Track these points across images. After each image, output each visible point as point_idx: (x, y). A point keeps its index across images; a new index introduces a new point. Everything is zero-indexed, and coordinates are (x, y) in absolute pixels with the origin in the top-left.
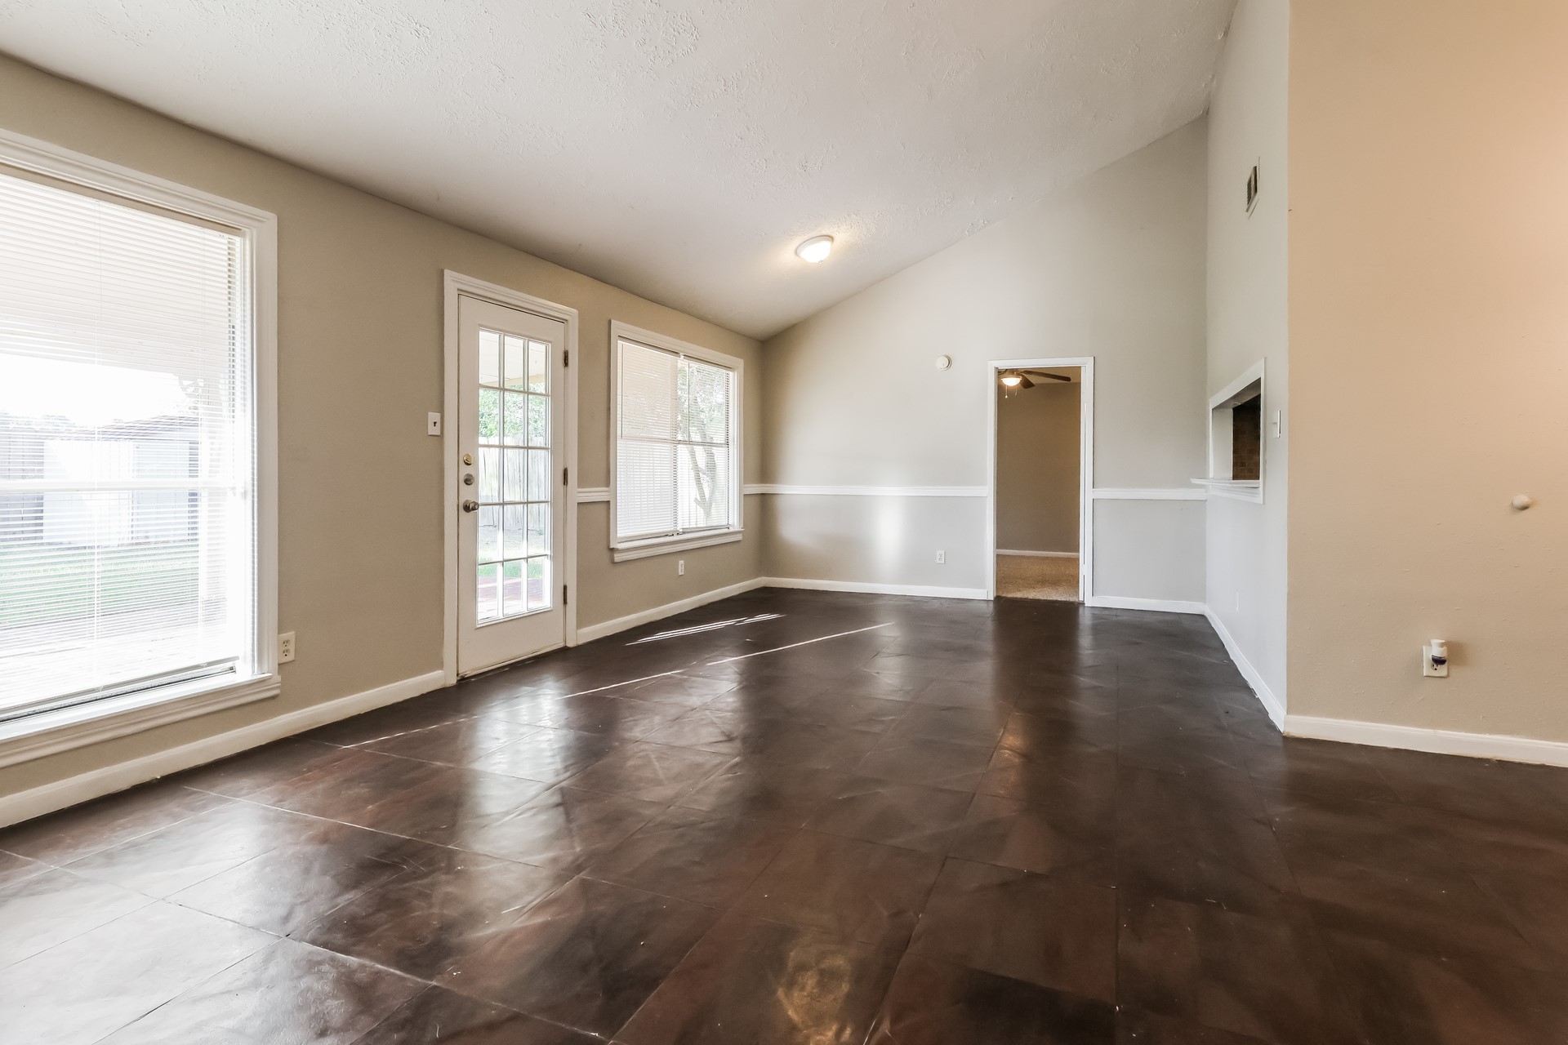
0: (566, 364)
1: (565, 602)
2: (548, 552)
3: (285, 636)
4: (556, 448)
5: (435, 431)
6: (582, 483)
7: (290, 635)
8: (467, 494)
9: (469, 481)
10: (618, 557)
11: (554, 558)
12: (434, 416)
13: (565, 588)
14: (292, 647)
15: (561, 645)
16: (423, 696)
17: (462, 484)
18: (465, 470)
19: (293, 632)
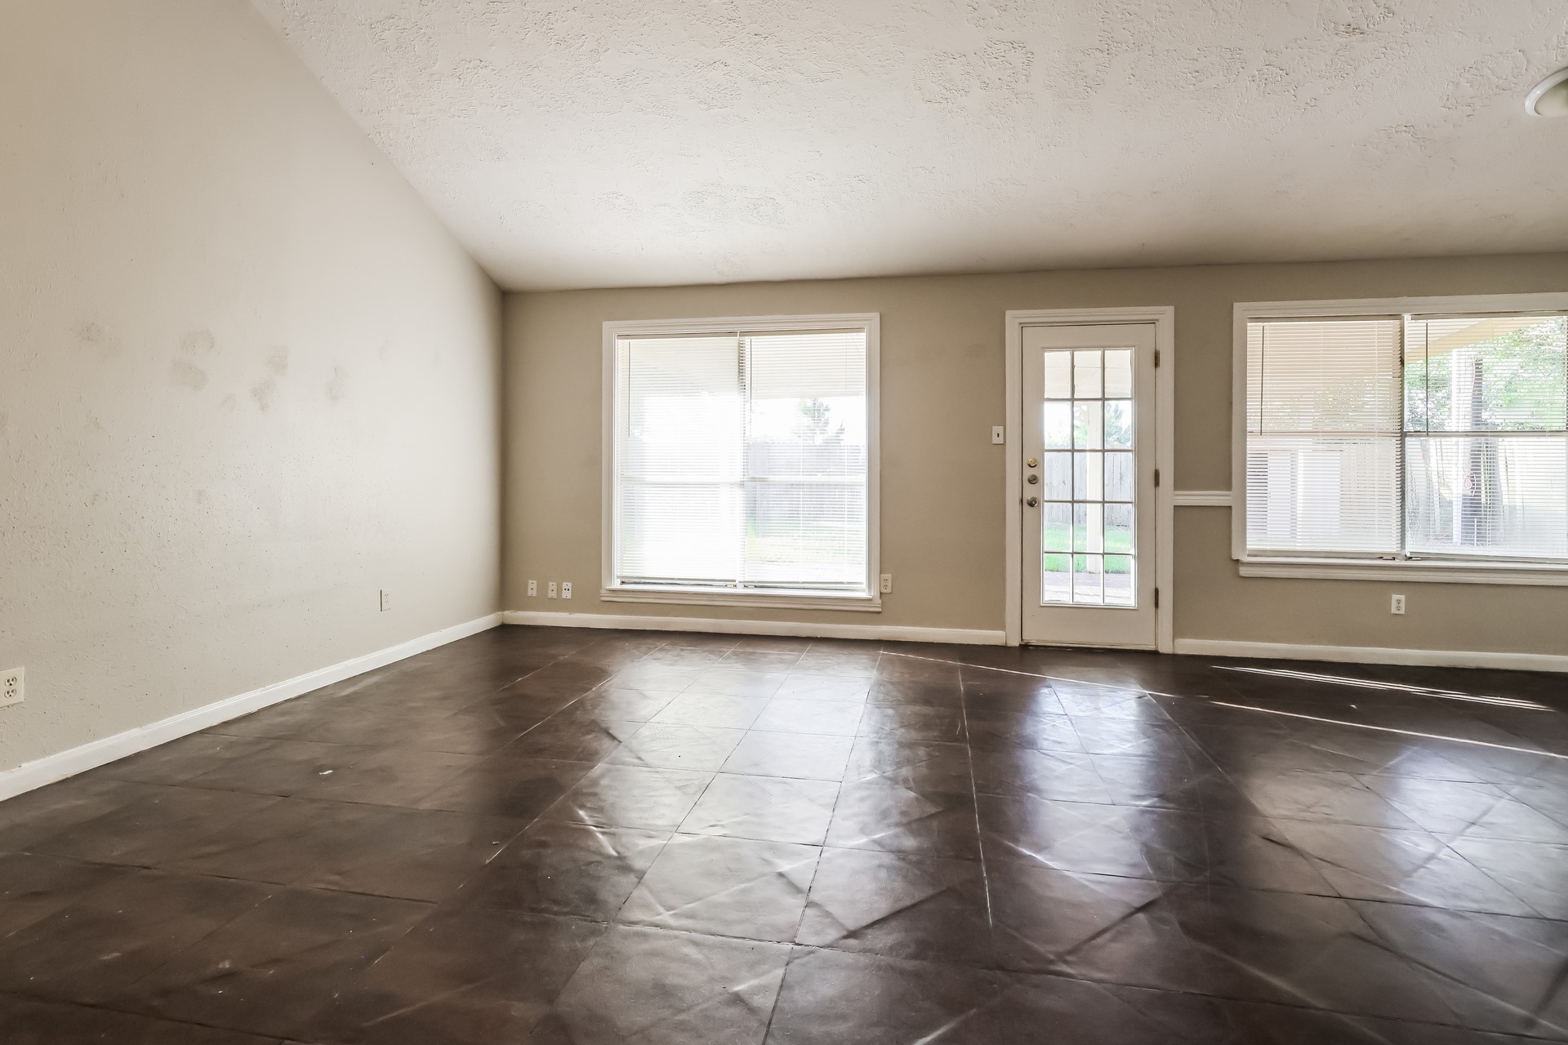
0: (1157, 364)
1: (1157, 605)
2: (1132, 551)
3: (884, 576)
4: (1141, 450)
5: (1000, 440)
6: (1179, 485)
7: (888, 576)
8: (1030, 492)
9: (1033, 480)
10: (1244, 571)
11: (1139, 558)
12: (997, 429)
13: (1157, 591)
14: (889, 584)
15: (1152, 647)
16: (984, 646)
17: (1026, 483)
18: (1032, 472)
19: (890, 575)
